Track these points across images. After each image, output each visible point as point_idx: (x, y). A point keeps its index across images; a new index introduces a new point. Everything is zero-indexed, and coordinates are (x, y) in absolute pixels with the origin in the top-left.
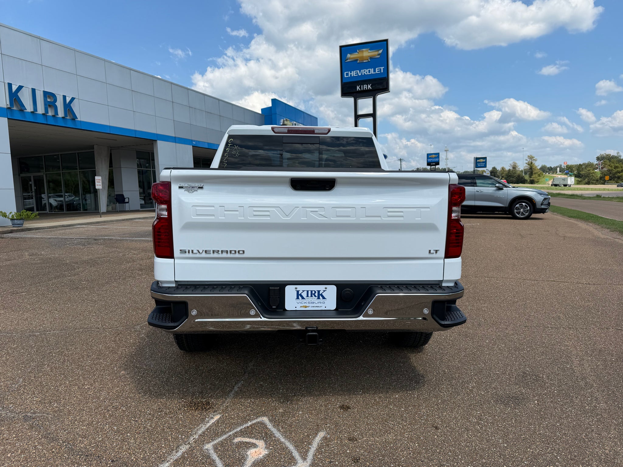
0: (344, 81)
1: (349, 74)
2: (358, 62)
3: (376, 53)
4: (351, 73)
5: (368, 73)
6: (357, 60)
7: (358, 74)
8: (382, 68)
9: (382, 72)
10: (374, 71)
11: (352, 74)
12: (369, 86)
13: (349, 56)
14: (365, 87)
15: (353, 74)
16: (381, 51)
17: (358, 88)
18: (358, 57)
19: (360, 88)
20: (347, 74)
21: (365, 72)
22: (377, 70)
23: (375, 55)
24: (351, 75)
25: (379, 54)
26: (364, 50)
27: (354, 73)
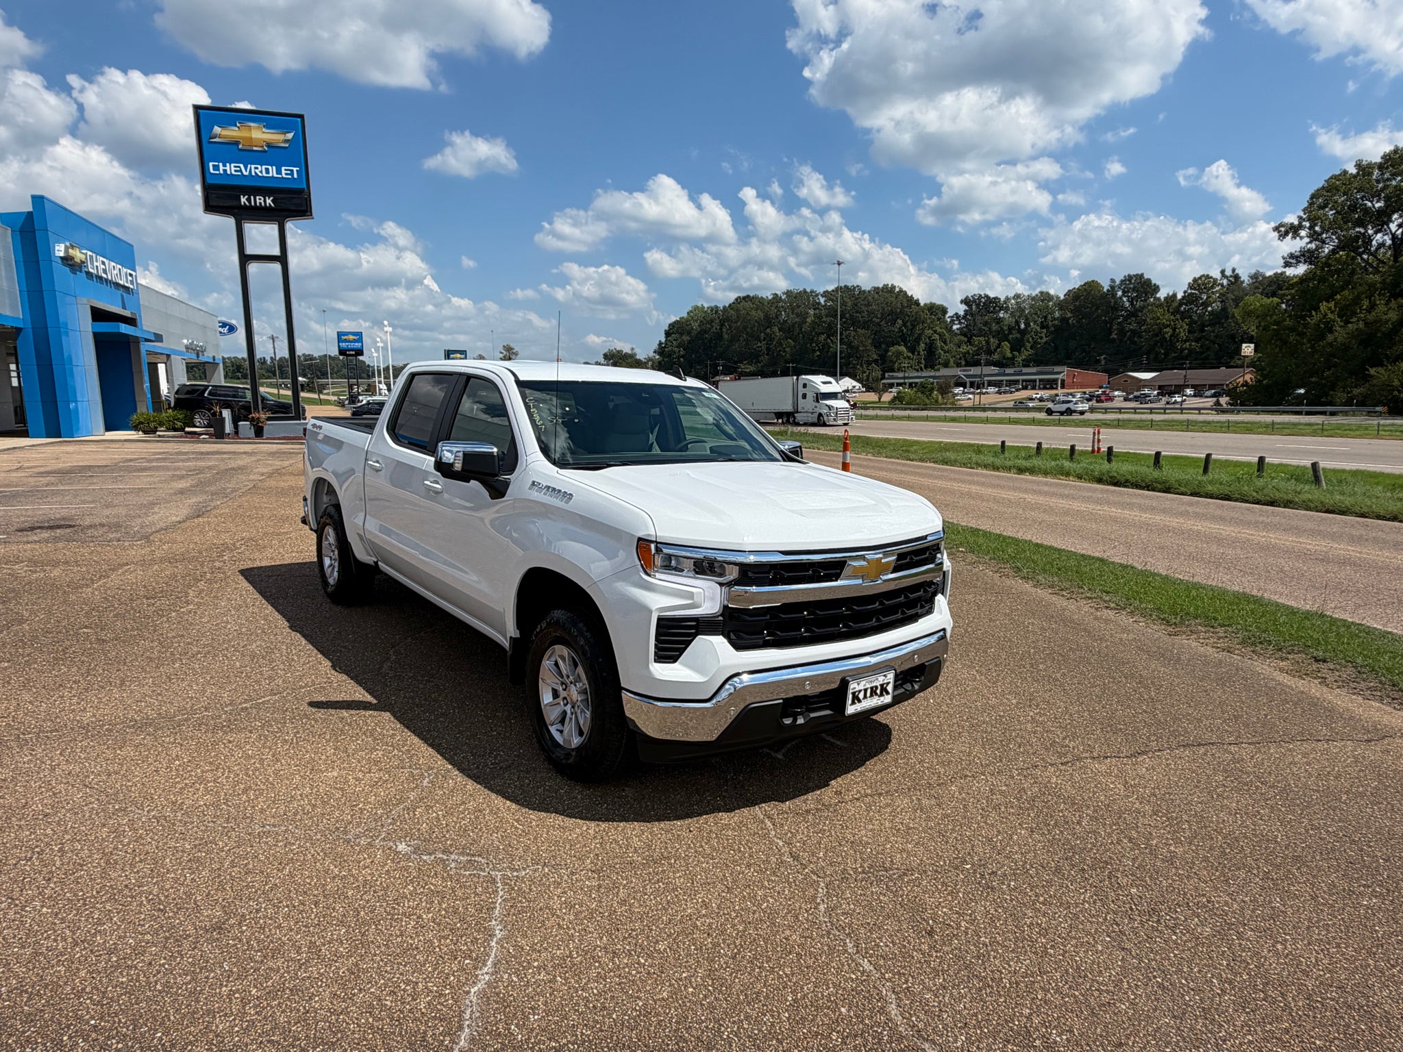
0: (209, 181)
1: (221, 168)
2: (240, 146)
3: (281, 137)
4: (224, 165)
5: (265, 175)
6: (237, 143)
7: (241, 171)
8: (295, 169)
9: (295, 176)
10: (279, 172)
11: (228, 168)
12: (269, 201)
13: (217, 130)
14: (260, 200)
15: (231, 169)
16: (290, 136)
17: (243, 200)
18: (241, 138)
19: (249, 200)
20: (216, 168)
21: (259, 170)
22: (283, 172)
23: (279, 141)
24: (225, 171)
25: (286, 141)
26: (252, 124)
27: (233, 169)
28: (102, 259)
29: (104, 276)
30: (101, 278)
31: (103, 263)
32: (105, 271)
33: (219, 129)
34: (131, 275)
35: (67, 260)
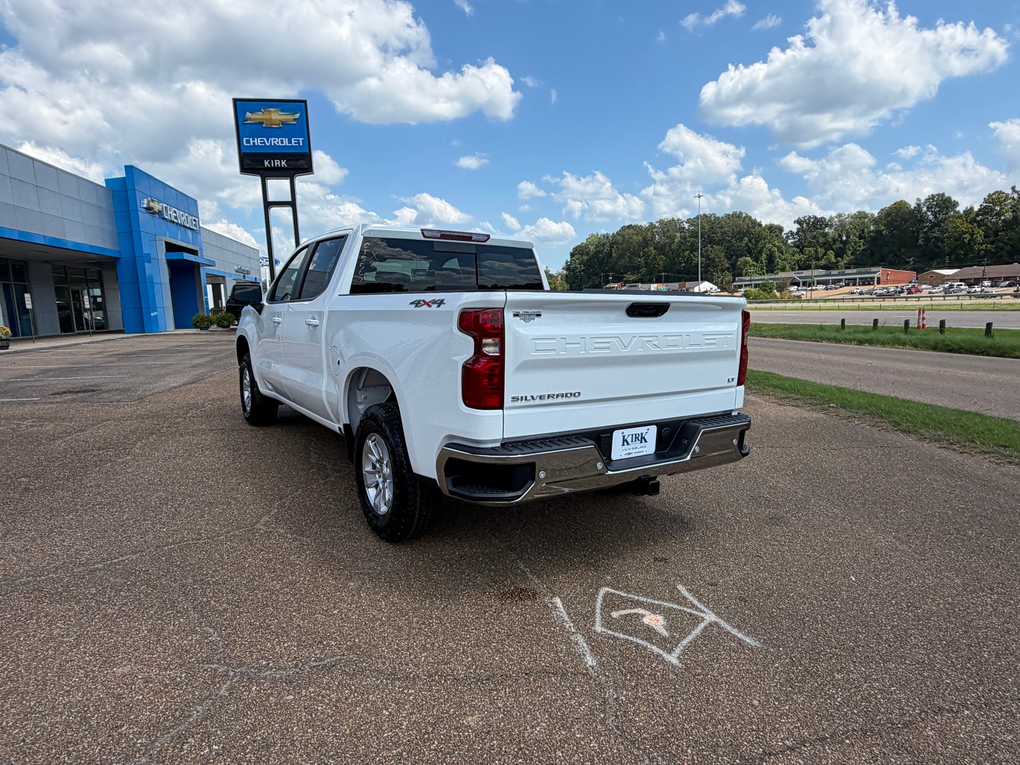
0: (243, 151)
1: (252, 141)
2: (264, 126)
3: (291, 117)
5: (280, 144)
6: (262, 123)
7: (264, 143)
8: (301, 139)
9: (301, 144)
10: (290, 142)
11: (256, 141)
12: (283, 163)
13: (248, 115)
14: (277, 163)
16: (297, 116)
17: (266, 163)
18: (264, 119)
19: (270, 163)
20: (248, 142)
21: (276, 141)
22: (293, 142)
23: (290, 120)
24: (254, 143)
25: (295, 120)
26: (272, 109)
27: (259, 141)
28: (174, 209)
29: (176, 221)
30: (174, 222)
31: (175, 212)
32: (176, 218)
33: (250, 114)
34: (195, 220)
35: (149, 209)
